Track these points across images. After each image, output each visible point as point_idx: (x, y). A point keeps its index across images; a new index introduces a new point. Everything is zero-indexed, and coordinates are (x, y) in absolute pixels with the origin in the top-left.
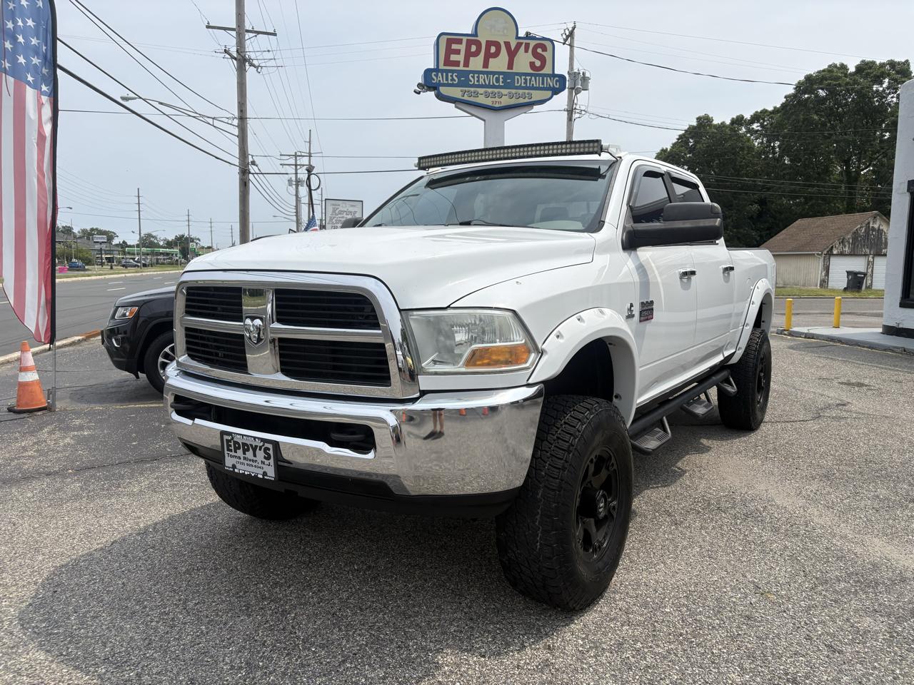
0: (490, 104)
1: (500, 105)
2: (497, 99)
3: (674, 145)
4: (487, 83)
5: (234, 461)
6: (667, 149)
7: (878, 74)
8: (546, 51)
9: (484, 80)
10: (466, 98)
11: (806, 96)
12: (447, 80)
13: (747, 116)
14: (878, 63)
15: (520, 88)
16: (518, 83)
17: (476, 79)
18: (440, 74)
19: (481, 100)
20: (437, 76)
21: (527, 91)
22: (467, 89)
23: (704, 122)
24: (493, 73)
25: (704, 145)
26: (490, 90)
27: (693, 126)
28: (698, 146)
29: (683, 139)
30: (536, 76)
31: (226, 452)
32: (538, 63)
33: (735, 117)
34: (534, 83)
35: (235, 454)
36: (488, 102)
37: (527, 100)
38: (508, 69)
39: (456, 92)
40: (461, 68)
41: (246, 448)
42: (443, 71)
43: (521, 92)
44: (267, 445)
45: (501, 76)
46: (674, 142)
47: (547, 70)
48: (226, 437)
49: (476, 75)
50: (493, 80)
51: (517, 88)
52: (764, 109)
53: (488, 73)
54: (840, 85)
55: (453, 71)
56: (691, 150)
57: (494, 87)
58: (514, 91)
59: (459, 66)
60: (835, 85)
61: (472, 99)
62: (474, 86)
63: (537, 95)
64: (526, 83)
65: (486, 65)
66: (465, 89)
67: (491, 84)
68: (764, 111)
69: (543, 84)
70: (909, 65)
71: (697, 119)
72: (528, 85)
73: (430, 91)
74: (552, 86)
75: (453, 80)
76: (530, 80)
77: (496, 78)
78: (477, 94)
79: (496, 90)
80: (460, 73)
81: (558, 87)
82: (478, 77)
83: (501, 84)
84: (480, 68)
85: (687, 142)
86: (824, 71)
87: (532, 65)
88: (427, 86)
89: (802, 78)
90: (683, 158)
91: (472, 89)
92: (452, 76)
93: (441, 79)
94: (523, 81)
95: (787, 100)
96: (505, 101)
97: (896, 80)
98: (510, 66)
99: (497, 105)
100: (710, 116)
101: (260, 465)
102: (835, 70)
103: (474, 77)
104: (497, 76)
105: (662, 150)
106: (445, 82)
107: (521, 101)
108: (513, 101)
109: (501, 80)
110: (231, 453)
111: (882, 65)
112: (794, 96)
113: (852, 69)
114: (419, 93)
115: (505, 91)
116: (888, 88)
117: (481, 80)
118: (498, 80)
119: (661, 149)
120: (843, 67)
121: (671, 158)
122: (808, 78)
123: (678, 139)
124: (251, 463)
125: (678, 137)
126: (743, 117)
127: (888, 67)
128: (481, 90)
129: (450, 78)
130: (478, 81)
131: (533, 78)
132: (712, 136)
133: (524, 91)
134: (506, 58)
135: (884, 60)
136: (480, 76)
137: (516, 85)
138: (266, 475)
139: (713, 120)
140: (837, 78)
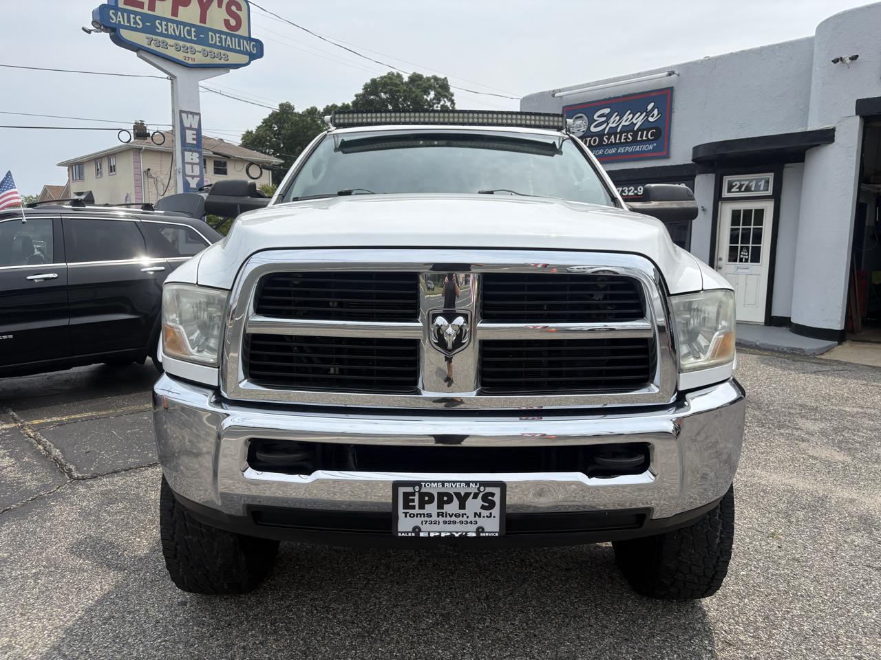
0: (182, 59)
1: (193, 63)
2: (189, 55)
3: (259, 128)
4: (178, 34)
5: (417, 521)
6: (252, 131)
7: (427, 86)
8: (241, 10)
9: (174, 30)
10: (153, 47)
11: (372, 97)
12: (129, 21)
13: (321, 109)
14: (425, 77)
15: (214, 46)
16: (212, 41)
17: (164, 27)
18: (119, 14)
19: (171, 52)
20: (116, 15)
21: (223, 52)
22: (154, 37)
23: (286, 109)
24: (185, 24)
25: (289, 131)
26: (181, 43)
27: (277, 112)
28: (283, 132)
29: (267, 123)
30: (232, 36)
31: (401, 510)
32: (233, 23)
33: (309, 108)
34: (230, 43)
35: (421, 511)
36: (180, 56)
37: (223, 62)
38: (200, 22)
39: (140, 39)
40: (145, 10)
41: (445, 498)
42: (123, 11)
43: (216, 51)
44: (489, 490)
45: (193, 29)
46: (258, 125)
47: (242, 32)
48: (402, 490)
49: (164, 23)
50: (184, 33)
51: (211, 46)
52: (334, 105)
53: (178, 23)
54: (399, 91)
55: (136, 13)
56: (276, 134)
57: (184, 39)
58: (208, 49)
59: (143, 8)
60: (396, 91)
61: (160, 50)
62: (161, 34)
63: (233, 58)
64: (221, 41)
65: (175, 13)
66: (151, 36)
67: (182, 36)
68: (334, 106)
69: (239, 46)
70: (447, 81)
71: (280, 105)
72: (224, 45)
73: (106, 32)
74: (249, 50)
75: (135, 23)
76: (226, 39)
77: (188, 30)
78: (166, 46)
79: (188, 45)
80: (145, 18)
81: (255, 52)
82: (167, 25)
83: (193, 38)
84: (168, 15)
85: (271, 127)
86: (385, 77)
87: (227, 22)
88: (104, 26)
89: (369, 81)
90: (270, 141)
91: (160, 39)
92: (134, 18)
93: (121, 19)
94: (218, 39)
95: (357, 99)
96: (199, 59)
97: (439, 94)
98: (203, 19)
99: (190, 62)
100: (292, 104)
101: (472, 518)
102: (394, 78)
103: (161, 24)
104: (187, 28)
105: (248, 132)
106: (126, 24)
107: (217, 61)
108: (208, 61)
109: (193, 34)
110: (411, 511)
111: (428, 79)
112: (363, 95)
113: (406, 79)
114: (89, 32)
115: (198, 47)
116: (434, 99)
117: (170, 30)
118: (189, 33)
119: (246, 130)
120: (399, 76)
121: (258, 140)
122: (373, 81)
123: (263, 123)
124: (454, 518)
125: (262, 121)
126: (316, 109)
127: (432, 81)
128: (171, 42)
129: (132, 20)
130: (167, 30)
131: (229, 38)
132: (294, 124)
133: (220, 51)
134: (198, 10)
135: (430, 75)
136: (169, 24)
137: (210, 42)
138: (483, 531)
139: (294, 109)
140: (396, 85)
